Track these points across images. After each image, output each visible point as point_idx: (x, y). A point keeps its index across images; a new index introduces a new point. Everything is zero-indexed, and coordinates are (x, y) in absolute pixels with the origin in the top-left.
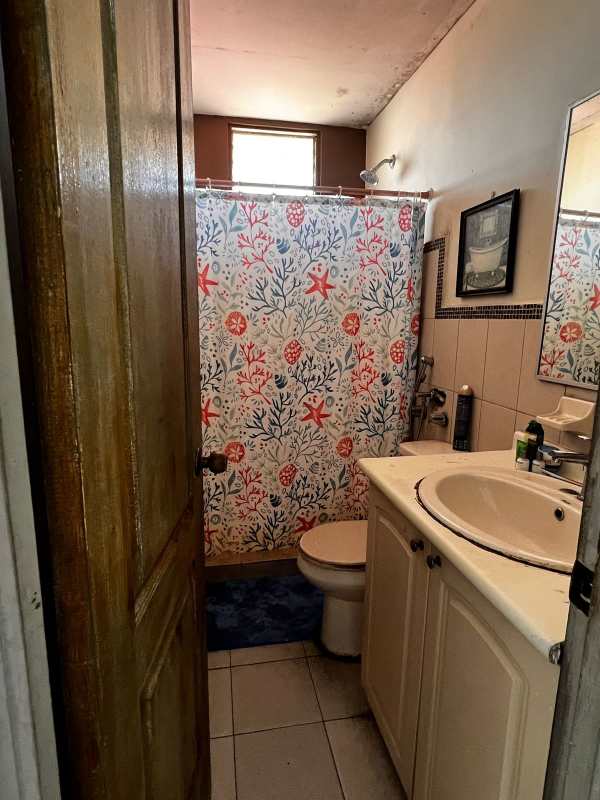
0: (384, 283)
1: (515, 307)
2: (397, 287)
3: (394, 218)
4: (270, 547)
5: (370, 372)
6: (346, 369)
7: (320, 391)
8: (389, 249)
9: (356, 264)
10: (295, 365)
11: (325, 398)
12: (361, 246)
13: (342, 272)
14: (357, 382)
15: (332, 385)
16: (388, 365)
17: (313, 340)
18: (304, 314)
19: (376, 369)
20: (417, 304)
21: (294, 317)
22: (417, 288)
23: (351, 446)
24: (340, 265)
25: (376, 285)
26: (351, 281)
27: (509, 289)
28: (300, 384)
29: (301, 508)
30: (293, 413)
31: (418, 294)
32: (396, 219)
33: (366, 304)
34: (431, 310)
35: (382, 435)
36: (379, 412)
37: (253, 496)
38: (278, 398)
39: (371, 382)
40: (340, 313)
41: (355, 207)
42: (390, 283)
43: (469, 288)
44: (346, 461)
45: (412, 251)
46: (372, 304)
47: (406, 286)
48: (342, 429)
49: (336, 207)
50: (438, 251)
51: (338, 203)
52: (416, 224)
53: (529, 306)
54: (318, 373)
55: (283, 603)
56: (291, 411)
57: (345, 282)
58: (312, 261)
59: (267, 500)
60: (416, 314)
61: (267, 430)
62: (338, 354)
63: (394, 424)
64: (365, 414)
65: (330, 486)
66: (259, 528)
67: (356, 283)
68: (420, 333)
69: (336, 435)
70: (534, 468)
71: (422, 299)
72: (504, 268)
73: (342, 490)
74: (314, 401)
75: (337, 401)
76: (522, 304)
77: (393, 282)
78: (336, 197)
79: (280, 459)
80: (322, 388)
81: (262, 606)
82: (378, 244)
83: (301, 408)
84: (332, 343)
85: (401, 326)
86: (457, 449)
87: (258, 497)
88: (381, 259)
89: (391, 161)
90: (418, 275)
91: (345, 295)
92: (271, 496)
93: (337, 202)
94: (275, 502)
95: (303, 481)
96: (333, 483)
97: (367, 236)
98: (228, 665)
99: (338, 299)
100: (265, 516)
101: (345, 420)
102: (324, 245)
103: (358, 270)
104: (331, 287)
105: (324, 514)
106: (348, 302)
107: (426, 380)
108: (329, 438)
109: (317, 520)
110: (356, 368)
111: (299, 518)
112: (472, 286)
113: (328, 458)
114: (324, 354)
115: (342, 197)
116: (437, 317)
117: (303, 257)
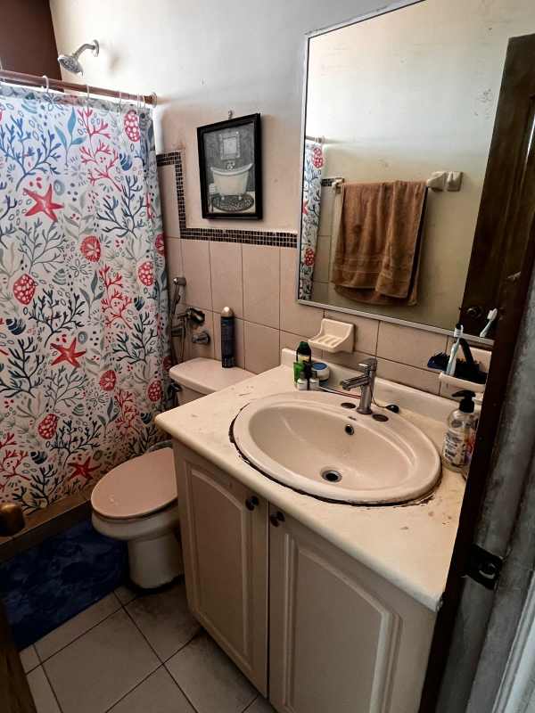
0: (121, 201)
1: (268, 234)
2: (134, 204)
3: (119, 125)
4: (44, 505)
5: (120, 298)
6: (95, 299)
7: (69, 328)
8: (118, 161)
9: (85, 178)
10: (31, 304)
11: (76, 335)
12: (86, 157)
13: (68, 188)
14: (108, 310)
15: (82, 319)
16: (138, 289)
17: (48, 272)
18: (30, 241)
19: (128, 295)
20: (158, 223)
21: (17, 246)
22: (157, 206)
23: (114, 377)
24: (66, 179)
25: (111, 202)
26: (82, 199)
27: (259, 215)
28: (41, 325)
29: (70, 453)
30: (41, 358)
31: (158, 212)
32: (121, 125)
33: (103, 224)
34: (175, 229)
35: (144, 360)
36: (137, 337)
37: (9, 460)
38: (17, 347)
39: (124, 308)
40: (75, 237)
41: (70, 107)
42: (127, 200)
43: (216, 211)
44: (111, 394)
45: (144, 164)
46: (111, 225)
47: (144, 204)
48: (102, 363)
49: (46, 104)
50: (173, 166)
51: (47, 99)
52: (144, 132)
53: (281, 234)
54: (62, 309)
55: (78, 559)
56: (38, 357)
57: (74, 200)
58: (26, 174)
59: (29, 460)
60: (159, 233)
61: (10, 385)
62: (82, 283)
63: (154, 347)
64: (122, 341)
65: (99, 423)
66: (24, 490)
67: (88, 202)
68: (165, 253)
69: (96, 372)
70: (311, 386)
71: (163, 217)
72: (253, 194)
73: (113, 422)
74: (64, 341)
75: (90, 335)
76: (275, 231)
77: (130, 199)
78: (42, 89)
79: (35, 412)
80: (71, 325)
81: (54, 575)
82: (106, 155)
83: (48, 350)
84: (72, 273)
85: (146, 246)
86: (227, 367)
87: (15, 460)
88: (112, 172)
89: (93, 48)
90: (156, 191)
91: (77, 215)
92: (33, 454)
93: (44, 97)
94: (39, 459)
95: (67, 427)
96: (102, 419)
97: (91, 144)
98: (39, 663)
99: (70, 220)
100: (29, 476)
101: (104, 353)
102: (40, 155)
103: (88, 185)
104: (58, 207)
105: (99, 451)
106: (83, 224)
107: (181, 301)
108: (90, 376)
109: (92, 460)
110: (105, 297)
111: (70, 464)
112: (218, 208)
113: (92, 396)
114: (65, 287)
115: (51, 91)
116: (182, 237)
117: (12, 168)
